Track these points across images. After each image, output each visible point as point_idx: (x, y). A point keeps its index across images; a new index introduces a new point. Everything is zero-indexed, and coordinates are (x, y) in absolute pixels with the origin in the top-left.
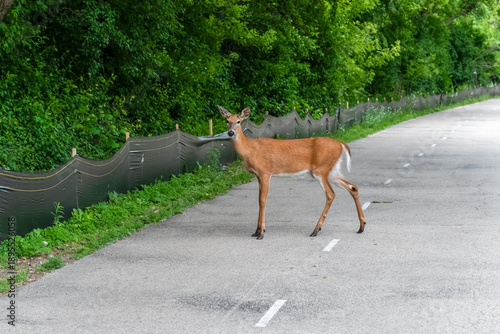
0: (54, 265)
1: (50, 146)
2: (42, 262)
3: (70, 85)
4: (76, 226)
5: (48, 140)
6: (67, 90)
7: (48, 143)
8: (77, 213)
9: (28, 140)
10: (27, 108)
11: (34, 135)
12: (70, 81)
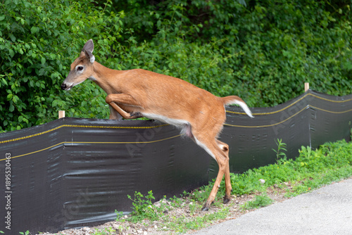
0: (260, 204)
1: (296, 81)
2: (253, 199)
3: (328, 17)
4: (302, 164)
5: (295, 75)
6: (325, 23)
7: (293, 79)
8: (306, 151)
9: (273, 75)
10: (276, 42)
11: (280, 69)
12: (328, 13)
